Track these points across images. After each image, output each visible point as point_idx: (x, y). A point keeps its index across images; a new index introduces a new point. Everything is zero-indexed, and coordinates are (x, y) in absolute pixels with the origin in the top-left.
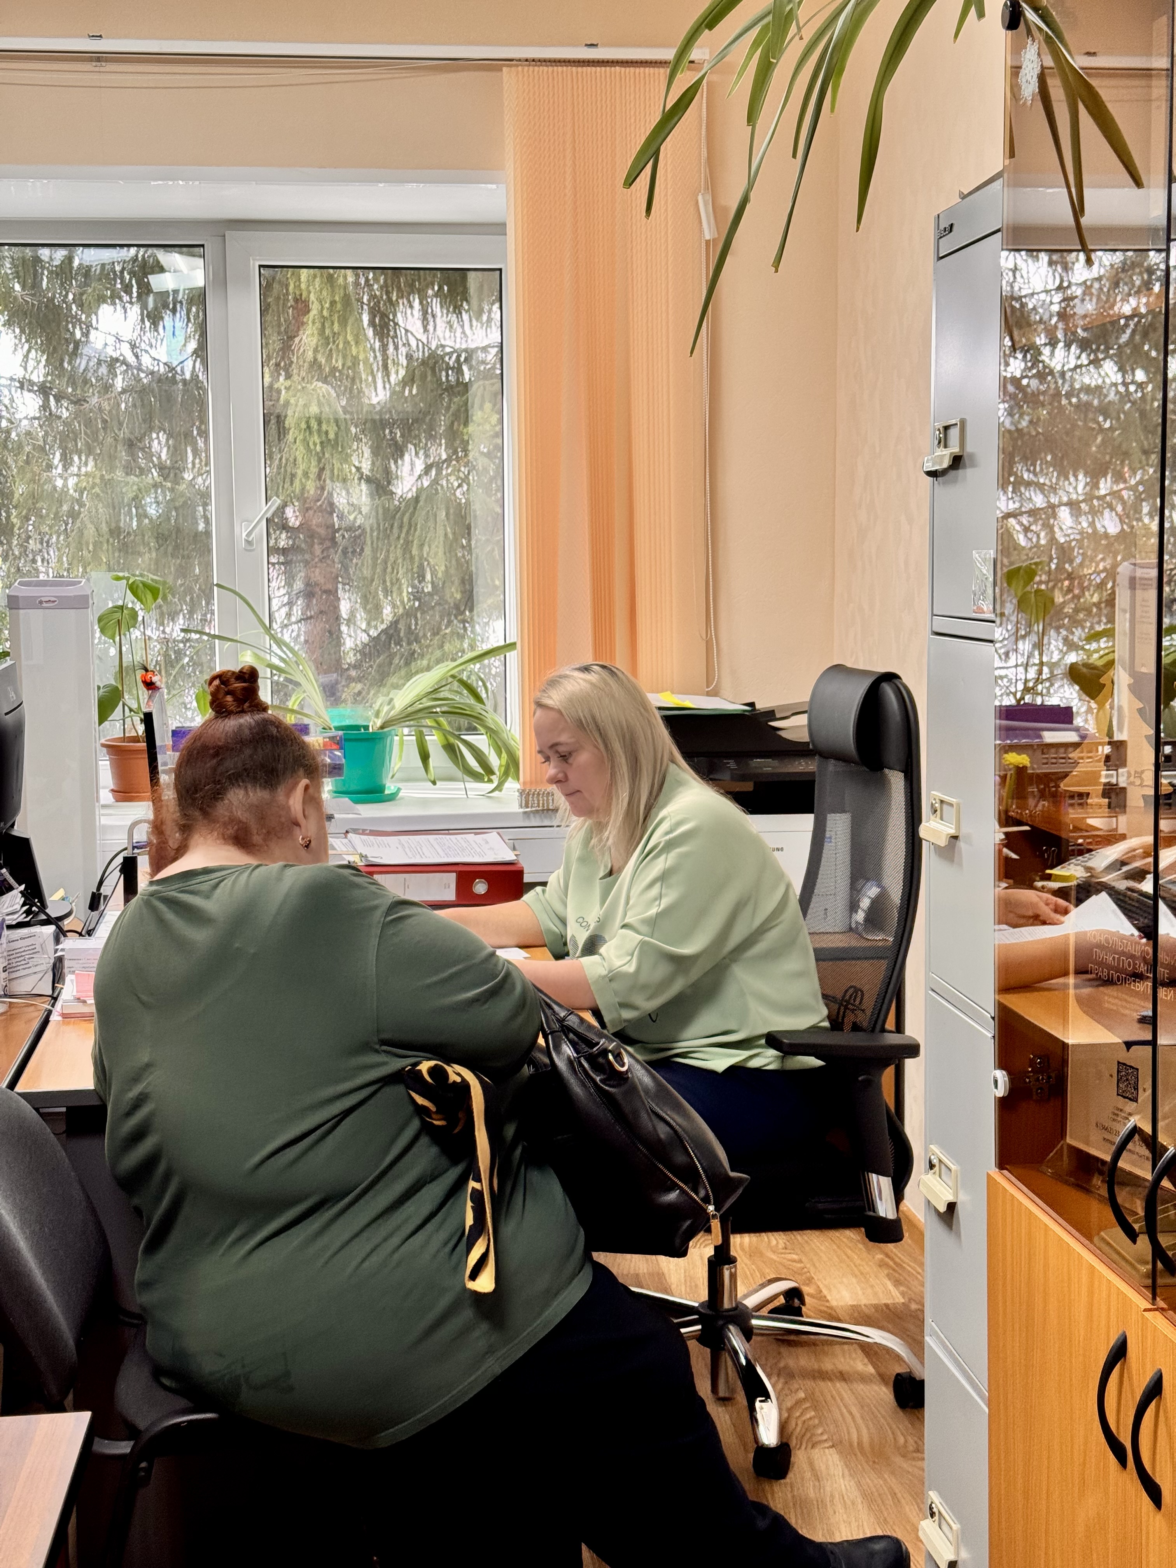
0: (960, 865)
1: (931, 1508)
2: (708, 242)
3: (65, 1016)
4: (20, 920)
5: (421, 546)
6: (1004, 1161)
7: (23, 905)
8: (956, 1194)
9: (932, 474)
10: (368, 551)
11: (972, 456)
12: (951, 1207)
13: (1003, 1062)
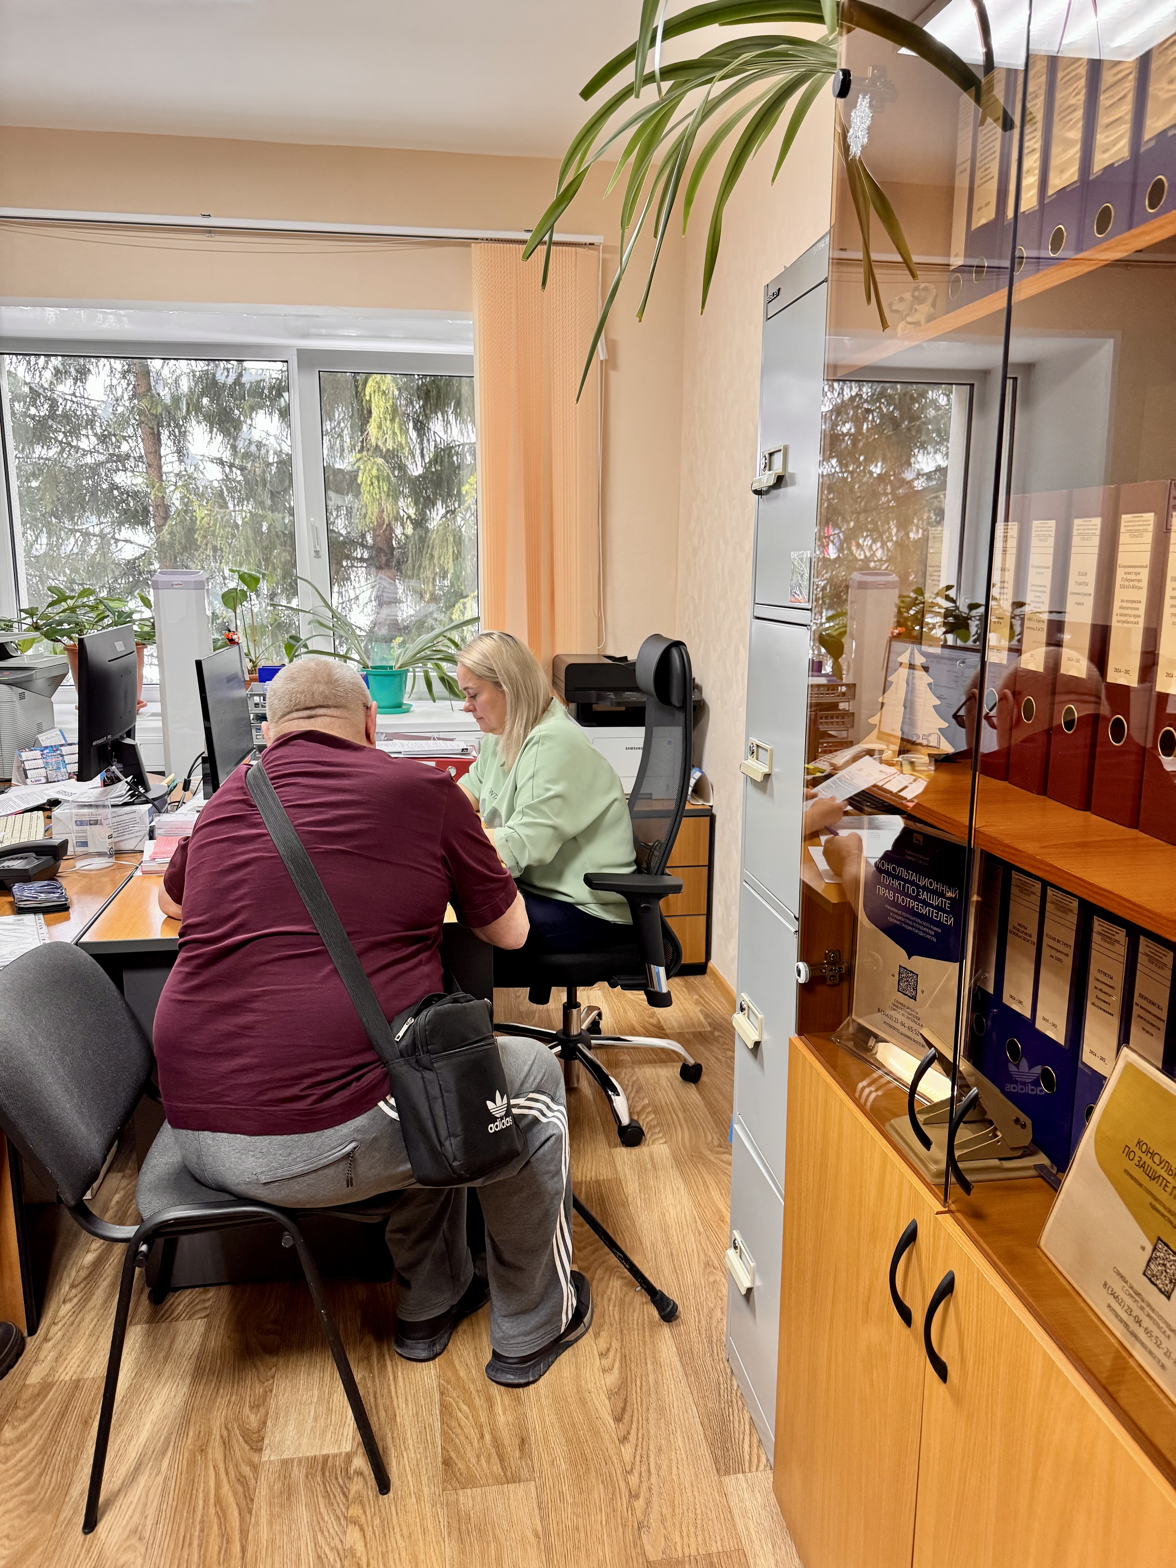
0: (772, 796)
1: (735, 1244)
2: (602, 362)
3: (144, 873)
4: (126, 800)
5: (439, 558)
6: (803, 1028)
7: (129, 790)
8: (761, 1035)
9: (757, 492)
10: (410, 561)
11: (793, 476)
12: (757, 1044)
13: (804, 956)
